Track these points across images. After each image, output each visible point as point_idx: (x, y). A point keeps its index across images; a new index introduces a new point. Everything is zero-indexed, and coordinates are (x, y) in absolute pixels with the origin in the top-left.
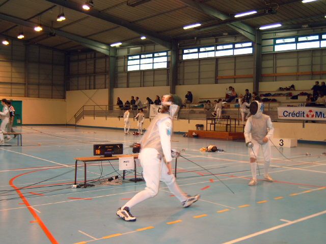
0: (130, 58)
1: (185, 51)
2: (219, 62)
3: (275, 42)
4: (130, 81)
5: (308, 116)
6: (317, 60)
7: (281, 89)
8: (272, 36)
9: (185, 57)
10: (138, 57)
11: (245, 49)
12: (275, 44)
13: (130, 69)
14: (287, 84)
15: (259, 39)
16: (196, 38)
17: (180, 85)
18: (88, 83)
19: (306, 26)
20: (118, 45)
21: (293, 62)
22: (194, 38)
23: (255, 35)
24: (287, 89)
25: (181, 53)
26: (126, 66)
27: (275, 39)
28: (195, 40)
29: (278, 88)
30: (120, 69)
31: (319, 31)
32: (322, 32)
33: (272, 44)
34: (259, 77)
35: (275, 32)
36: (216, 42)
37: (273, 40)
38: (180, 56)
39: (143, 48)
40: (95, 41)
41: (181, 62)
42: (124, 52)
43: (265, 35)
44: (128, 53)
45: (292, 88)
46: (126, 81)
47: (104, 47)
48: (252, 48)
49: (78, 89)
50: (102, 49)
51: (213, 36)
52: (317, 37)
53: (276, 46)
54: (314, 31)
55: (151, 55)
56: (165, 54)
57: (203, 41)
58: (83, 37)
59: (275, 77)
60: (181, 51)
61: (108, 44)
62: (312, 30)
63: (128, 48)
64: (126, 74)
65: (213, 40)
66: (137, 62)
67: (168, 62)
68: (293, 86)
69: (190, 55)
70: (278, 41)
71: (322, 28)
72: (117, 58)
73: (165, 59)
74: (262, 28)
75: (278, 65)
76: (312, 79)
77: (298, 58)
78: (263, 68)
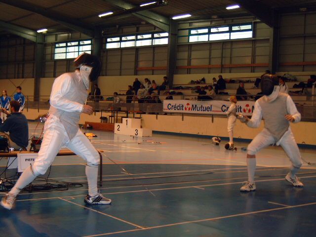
0: (57, 46)
1: (109, 40)
2: (140, 52)
3: (190, 32)
4: (57, 70)
5: (186, 109)
6: (227, 52)
7: (192, 82)
8: (187, 26)
9: (109, 46)
10: (64, 45)
11: (163, 40)
12: (190, 35)
13: (57, 57)
14: (197, 77)
15: (176, 30)
16: (117, 26)
17: (103, 76)
18: (17, 72)
19: (215, 17)
20: (44, 31)
21: (206, 53)
22: (116, 26)
23: (169, 25)
24: (198, 82)
25: (104, 42)
26: (53, 54)
27: (190, 29)
28: (119, 30)
29: (190, 81)
30: (48, 57)
31: (230, 22)
32: (233, 23)
33: (188, 35)
35: (190, 21)
36: (137, 30)
37: (188, 31)
38: (104, 45)
39: (70, 34)
40: (20, 26)
41: (104, 52)
42: (51, 39)
43: (181, 25)
44: (56, 40)
45: (202, 82)
46: (53, 71)
47: (32, 33)
48: (167, 39)
49: (7, 78)
50: (29, 35)
51: (134, 24)
52: (227, 29)
53: (191, 37)
54: (225, 22)
55: (76, 43)
56: (89, 42)
57: (126, 30)
58: (6, 22)
59: (189, 70)
60: (104, 39)
61: (35, 30)
62: (223, 21)
63: (56, 35)
64: (53, 63)
65: (134, 29)
66: (64, 50)
67: (92, 51)
69: (112, 44)
70: (193, 32)
71: (233, 20)
72: (45, 45)
73: (89, 48)
74: (174, 18)
75: (192, 57)
76: (221, 73)
77: (210, 50)
78: (178, 59)
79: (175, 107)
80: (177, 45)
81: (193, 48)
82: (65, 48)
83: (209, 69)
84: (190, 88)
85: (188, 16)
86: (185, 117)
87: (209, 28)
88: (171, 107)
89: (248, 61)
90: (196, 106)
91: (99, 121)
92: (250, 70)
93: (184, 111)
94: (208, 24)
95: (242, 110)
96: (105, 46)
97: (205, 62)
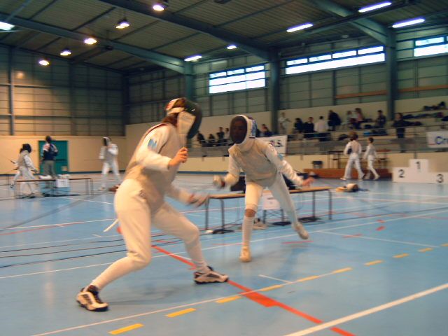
0: (212, 76)
1: (289, 63)
2: (338, 75)
3: (414, 44)
4: (214, 107)
8: (412, 35)
9: (289, 71)
10: (223, 74)
11: (374, 56)
12: (415, 47)
13: (213, 90)
14: (434, 101)
15: (392, 41)
16: (303, 44)
17: (284, 109)
18: (155, 113)
20: (195, 59)
21: (441, 70)
22: (301, 45)
23: (386, 36)
25: (283, 66)
26: (207, 87)
27: (415, 40)
28: (303, 47)
30: (200, 92)
33: (411, 47)
34: (395, 93)
36: (333, 48)
37: (411, 42)
38: (282, 70)
39: (231, 61)
40: (164, 54)
41: (283, 79)
42: (203, 69)
43: (400, 35)
44: (210, 69)
45: (442, 107)
46: (208, 108)
47: (177, 63)
48: (383, 54)
49: (142, 122)
50: (174, 65)
51: (328, 40)
53: (416, 51)
55: (241, 71)
56: (262, 68)
57: (314, 48)
58: (149, 50)
59: (417, 93)
60: (283, 62)
61: (182, 59)
63: (210, 63)
64: (207, 98)
65: (327, 46)
67: (267, 79)
68: (443, 104)
69: (295, 68)
70: (418, 43)
72: (194, 77)
73: (263, 75)
74: (395, 26)
75: (420, 76)
78: (401, 80)
80: (395, 65)
84: (428, 115)
85: (421, 21)
96: (285, 71)
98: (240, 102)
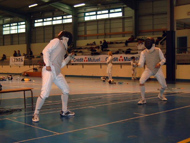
0: (4, 26)
1: (36, 21)
2: (55, 28)
3: (85, 15)
4: (5, 41)
5: (84, 61)
6: (108, 26)
7: (88, 45)
8: (83, 11)
9: (36, 25)
10: (9, 25)
11: (69, 20)
12: (85, 16)
13: (5, 33)
14: (91, 41)
15: (76, 14)
16: (41, 12)
17: (34, 43)
19: (99, 5)
21: (95, 27)
22: (40, 13)
24: (91, 45)
26: (2, 31)
27: (85, 13)
29: (86, 44)
31: (108, 7)
32: (111, 8)
33: (83, 16)
35: (84, 8)
36: (53, 14)
37: (83, 13)
39: (12, 19)
41: (33, 28)
43: (79, 10)
44: (3, 22)
45: (94, 44)
46: (2, 41)
48: (71, 19)
51: (50, 11)
52: (107, 12)
53: (85, 17)
54: (106, 8)
55: (16, 24)
56: (24, 23)
57: (46, 15)
59: (85, 37)
60: (33, 21)
62: (105, 7)
63: (3, 20)
64: (2, 37)
65: (51, 14)
67: (26, 28)
69: (38, 24)
70: (87, 14)
71: (110, 6)
73: (24, 26)
74: (75, 6)
75: (87, 30)
76: (105, 38)
77: (98, 25)
78: (79, 31)
79: (78, 60)
80: (78, 22)
81: (87, 24)
82: (9, 27)
83: (98, 36)
84: (87, 48)
85: (83, 4)
86: (84, 66)
87: (96, 11)
88: (76, 60)
89: (121, 30)
90: (90, 59)
91: (32, 71)
92: (121, 35)
93: (84, 62)
94: (96, 9)
95: (118, 60)
96: (34, 25)
97: (95, 32)
98: (16, 39)
